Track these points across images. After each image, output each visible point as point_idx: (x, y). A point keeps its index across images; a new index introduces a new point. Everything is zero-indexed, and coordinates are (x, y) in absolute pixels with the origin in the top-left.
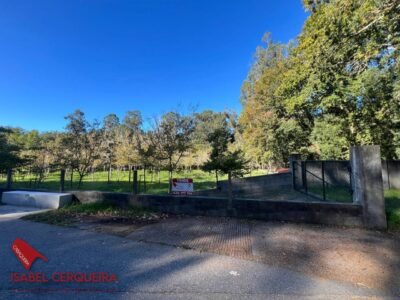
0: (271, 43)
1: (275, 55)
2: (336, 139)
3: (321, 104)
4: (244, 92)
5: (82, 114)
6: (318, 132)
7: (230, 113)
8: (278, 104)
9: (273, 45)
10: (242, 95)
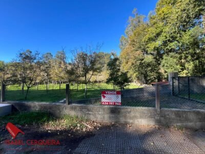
0: (137, 14)
1: (139, 22)
2: (175, 66)
3: (168, 47)
4: (121, 42)
5: (31, 52)
6: (166, 63)
7: (114, 53)
8: (143, 47)
9: (138, 16)
10: (120, 43)
